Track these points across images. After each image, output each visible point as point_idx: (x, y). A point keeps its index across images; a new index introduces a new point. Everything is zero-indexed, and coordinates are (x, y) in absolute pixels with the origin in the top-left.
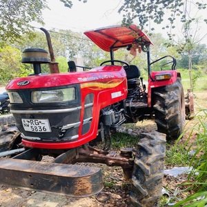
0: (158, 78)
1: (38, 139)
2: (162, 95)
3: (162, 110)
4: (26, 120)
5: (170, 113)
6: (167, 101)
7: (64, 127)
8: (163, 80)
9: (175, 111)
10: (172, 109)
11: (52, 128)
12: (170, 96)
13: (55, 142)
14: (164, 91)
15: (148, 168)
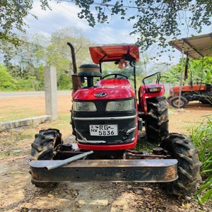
0: (151, 90)
1: (104, 142)
2: (154, 105)
3: (155, 117)
4: (94, 126)
5: (161, 119)
6: (159, 109)
7: (129, 131)
8: (155, 92)
9: (166, 117)
10: (164, 116)
11: (119, 132)
12: (161, 105)
13: (119, 144)
14: (156, 101)
15: (191, 159)
